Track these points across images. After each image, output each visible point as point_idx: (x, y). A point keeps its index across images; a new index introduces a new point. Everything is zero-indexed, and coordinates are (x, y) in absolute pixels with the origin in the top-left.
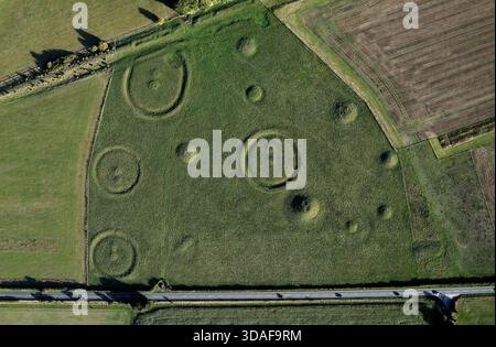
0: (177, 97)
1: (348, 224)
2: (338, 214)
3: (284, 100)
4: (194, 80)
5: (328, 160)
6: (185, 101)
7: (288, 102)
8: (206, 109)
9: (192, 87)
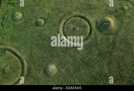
0: (19, 61)
1: (123, 9)
2: (116, 11)
3: (51, 11)
4: (16, 48)
5: (88, 5)
6: (24, 58)
7: (52, 10)
8: (34, 48)
9: (19, 51)
